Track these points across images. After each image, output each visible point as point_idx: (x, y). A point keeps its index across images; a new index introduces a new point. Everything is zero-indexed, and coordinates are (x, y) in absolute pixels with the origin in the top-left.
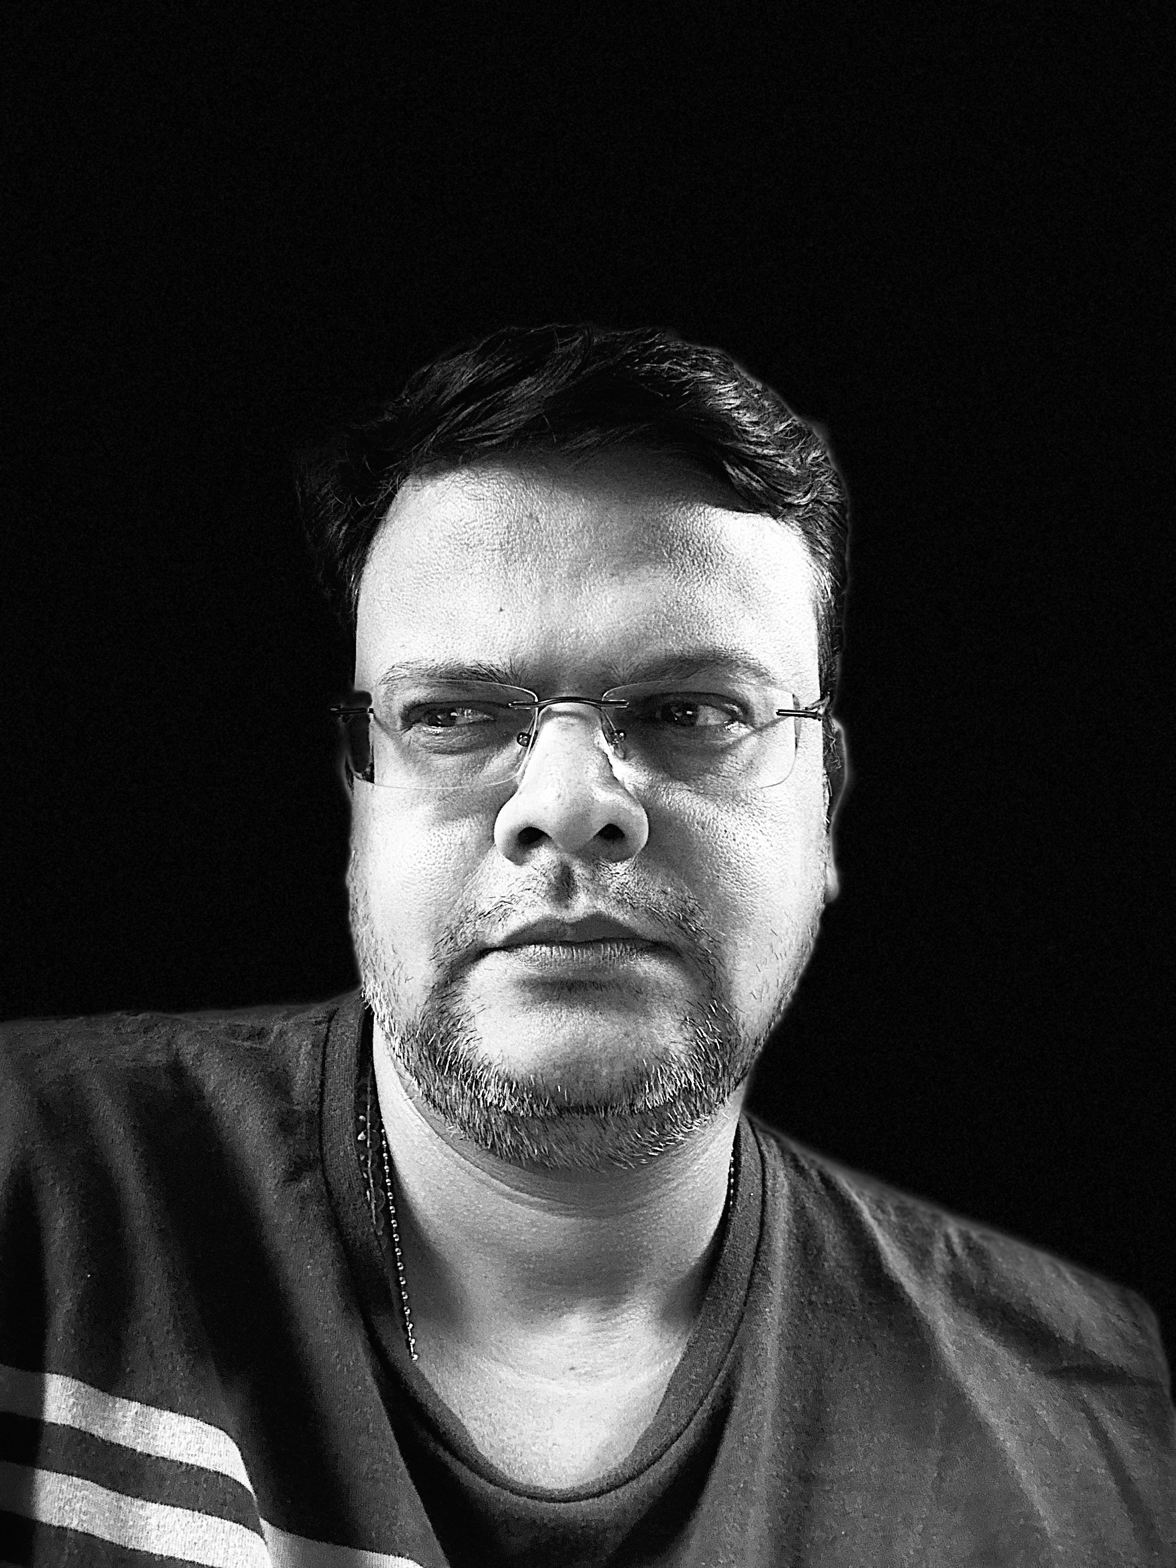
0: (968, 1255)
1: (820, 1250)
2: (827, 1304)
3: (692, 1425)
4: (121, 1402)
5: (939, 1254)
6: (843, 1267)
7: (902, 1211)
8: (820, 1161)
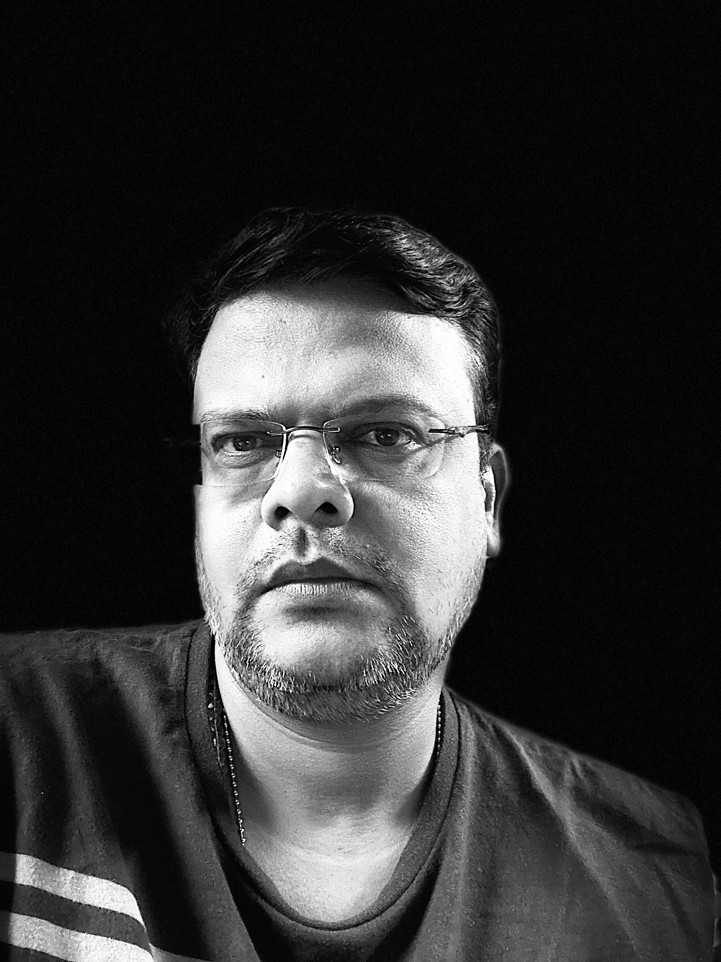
0: (585, 776)
1: (494, 774)
2: (498, 808)
3: (414, 882)
4: (63, 871)
5: (567, 776)
6: (508, 785)
7: (544, 749)
8: (494, 719)
